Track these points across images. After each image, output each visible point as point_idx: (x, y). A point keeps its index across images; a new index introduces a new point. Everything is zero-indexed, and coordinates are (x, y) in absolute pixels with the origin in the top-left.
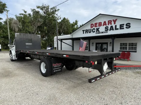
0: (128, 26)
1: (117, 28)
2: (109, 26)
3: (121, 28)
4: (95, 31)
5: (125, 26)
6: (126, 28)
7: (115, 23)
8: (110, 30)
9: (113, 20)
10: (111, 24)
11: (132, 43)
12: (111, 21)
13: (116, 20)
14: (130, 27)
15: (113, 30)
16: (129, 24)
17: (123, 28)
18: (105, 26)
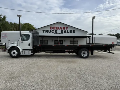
0: (74, 32)
1: (68, 32)
2: (64, 30)
3: (70, 33)
4: (54, 32)
5: (72, 32)
6: (73, 33)
7: (67, 29)
8: (64, 33)
9: (66, 27)
10: (65, 29)
11: (76, 41)
12: (65, 27)
13: (68, 27)
14: (75, 32)
15: (66, 33)
16: (75, 31)
17: (72, 33)
18: (61, 30)
